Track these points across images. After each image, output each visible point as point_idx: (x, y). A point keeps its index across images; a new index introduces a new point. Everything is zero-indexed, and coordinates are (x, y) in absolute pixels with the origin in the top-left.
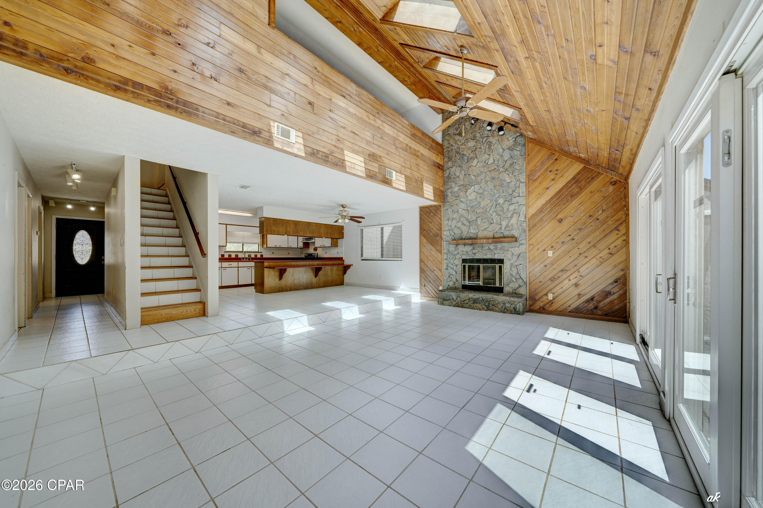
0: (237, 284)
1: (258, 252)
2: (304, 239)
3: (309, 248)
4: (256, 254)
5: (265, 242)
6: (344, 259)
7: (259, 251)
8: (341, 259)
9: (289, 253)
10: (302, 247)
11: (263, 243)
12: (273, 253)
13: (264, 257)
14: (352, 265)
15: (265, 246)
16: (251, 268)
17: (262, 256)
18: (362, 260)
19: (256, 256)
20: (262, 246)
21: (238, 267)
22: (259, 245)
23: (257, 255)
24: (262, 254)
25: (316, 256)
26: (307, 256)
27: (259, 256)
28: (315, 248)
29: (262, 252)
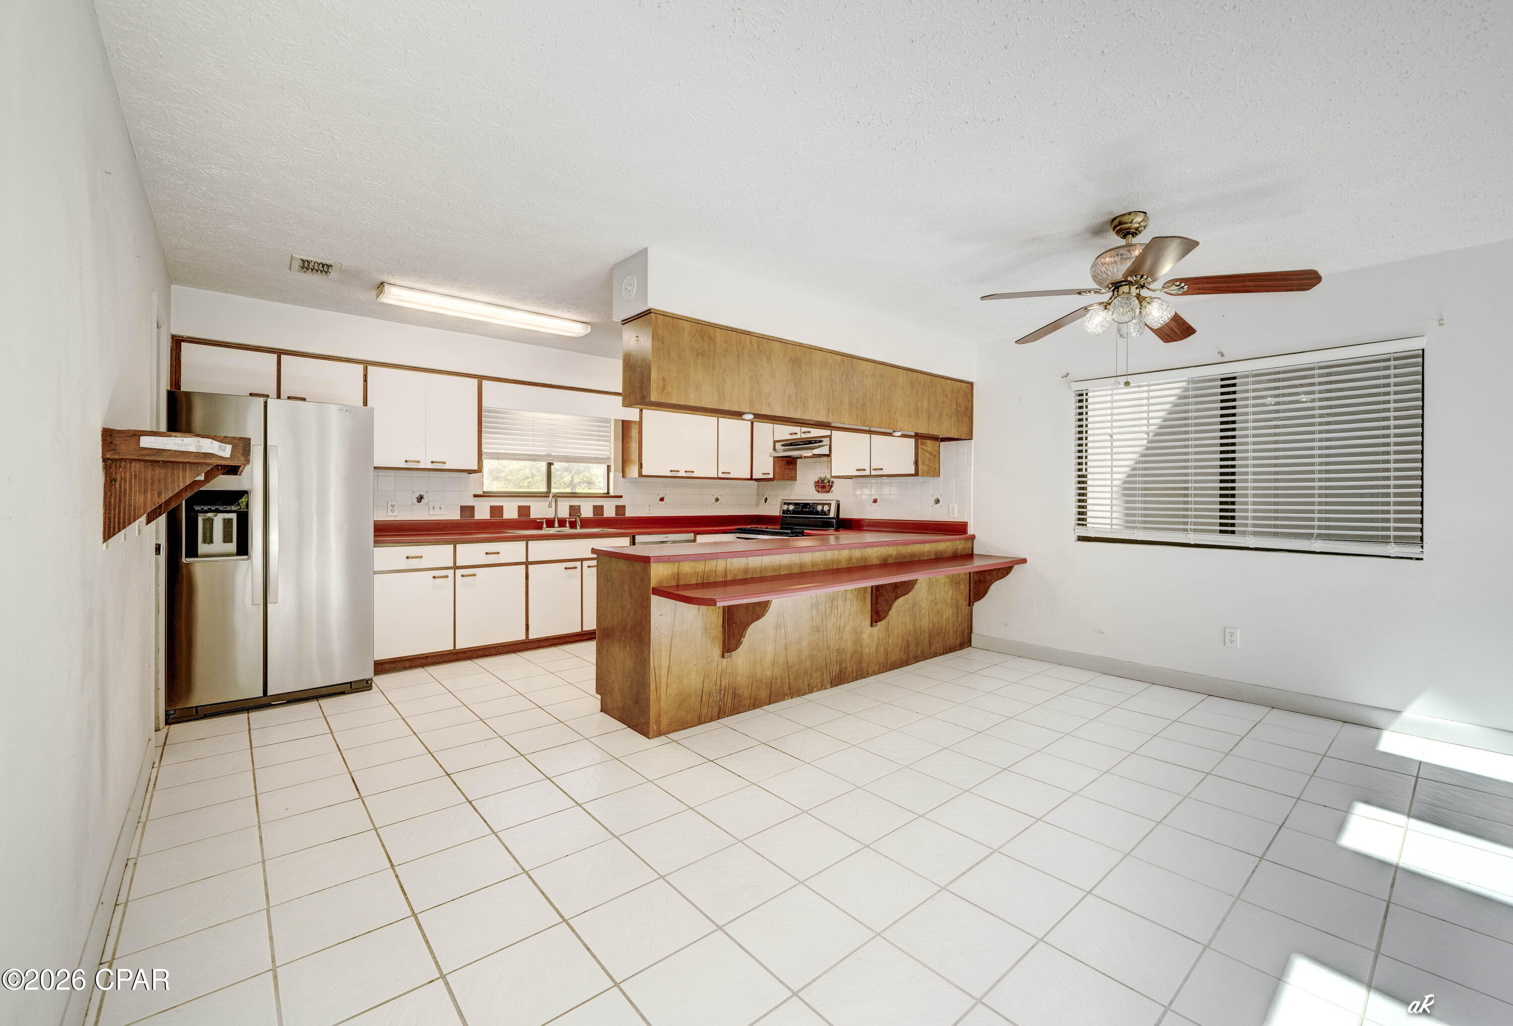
0: (522, 637)
1: (607, 495)
2: (778, 445)
3: (794, 478)
4: (599, 502)
5: (634, 456)
6: (971, 531)
7: (612, 493)
8: (959, 529)
9: (717, 500)
10: (771, 476)
11: (625, 461)
12: (662, 499)
13: (629, 513)
14: (1024, 561)
15: (633, 471)
16: (578, 564)
17: (620, 509)
18: (1082, 539)
19: (598, 509)
20: (623, 471)
21: (527, 564)
22: (609, 467)
23: (602, 507)
24: (619, 502)
25: (832, 515)
26: (794, 512)
27: (609, 512)
28: (824, 480)
29: (621, 497)
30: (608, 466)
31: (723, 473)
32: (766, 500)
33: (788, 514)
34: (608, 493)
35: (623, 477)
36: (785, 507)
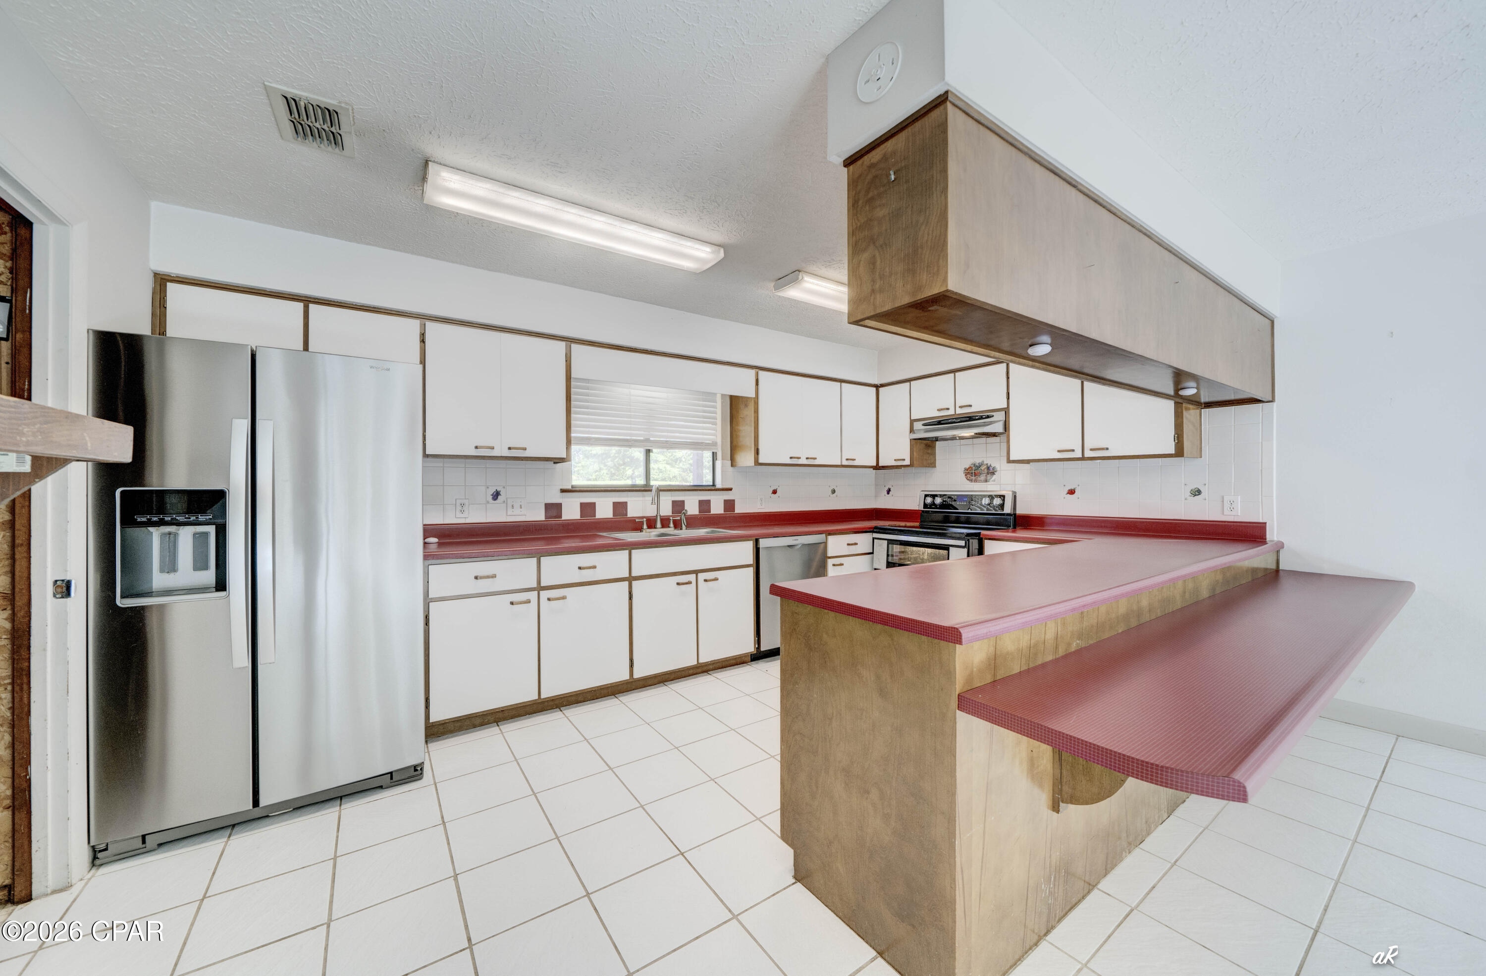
0: (626, 677)
1: (712, 488)
2: (918, 426)
3: (933, 465)
4: (705, 496)
5: (749, 441)
6: (1272, 535)
7: (719, 485)
8: (1248, 532)
9: (834, 492)
10: (907, 462)
11: (734, 448)
12: (775, 492)
13: (739, 509)
15: (746, 459)
16: (692, 577)
17: (729, 505)
19: (704, 505)
20: (732, 459)
21: (630, 579)
22: (714, 455)
23: (708, 502)
24: (728, 496)
25: (1008, 509)
27: (717, 508)
28: (980, 466)
29: (731, 489)
30: (713, 453)
31: (847, 459)
32: (889, 491)
33: (933, 508)
34: (714, 485)
35: (732, 465)
36: (929, 500)
